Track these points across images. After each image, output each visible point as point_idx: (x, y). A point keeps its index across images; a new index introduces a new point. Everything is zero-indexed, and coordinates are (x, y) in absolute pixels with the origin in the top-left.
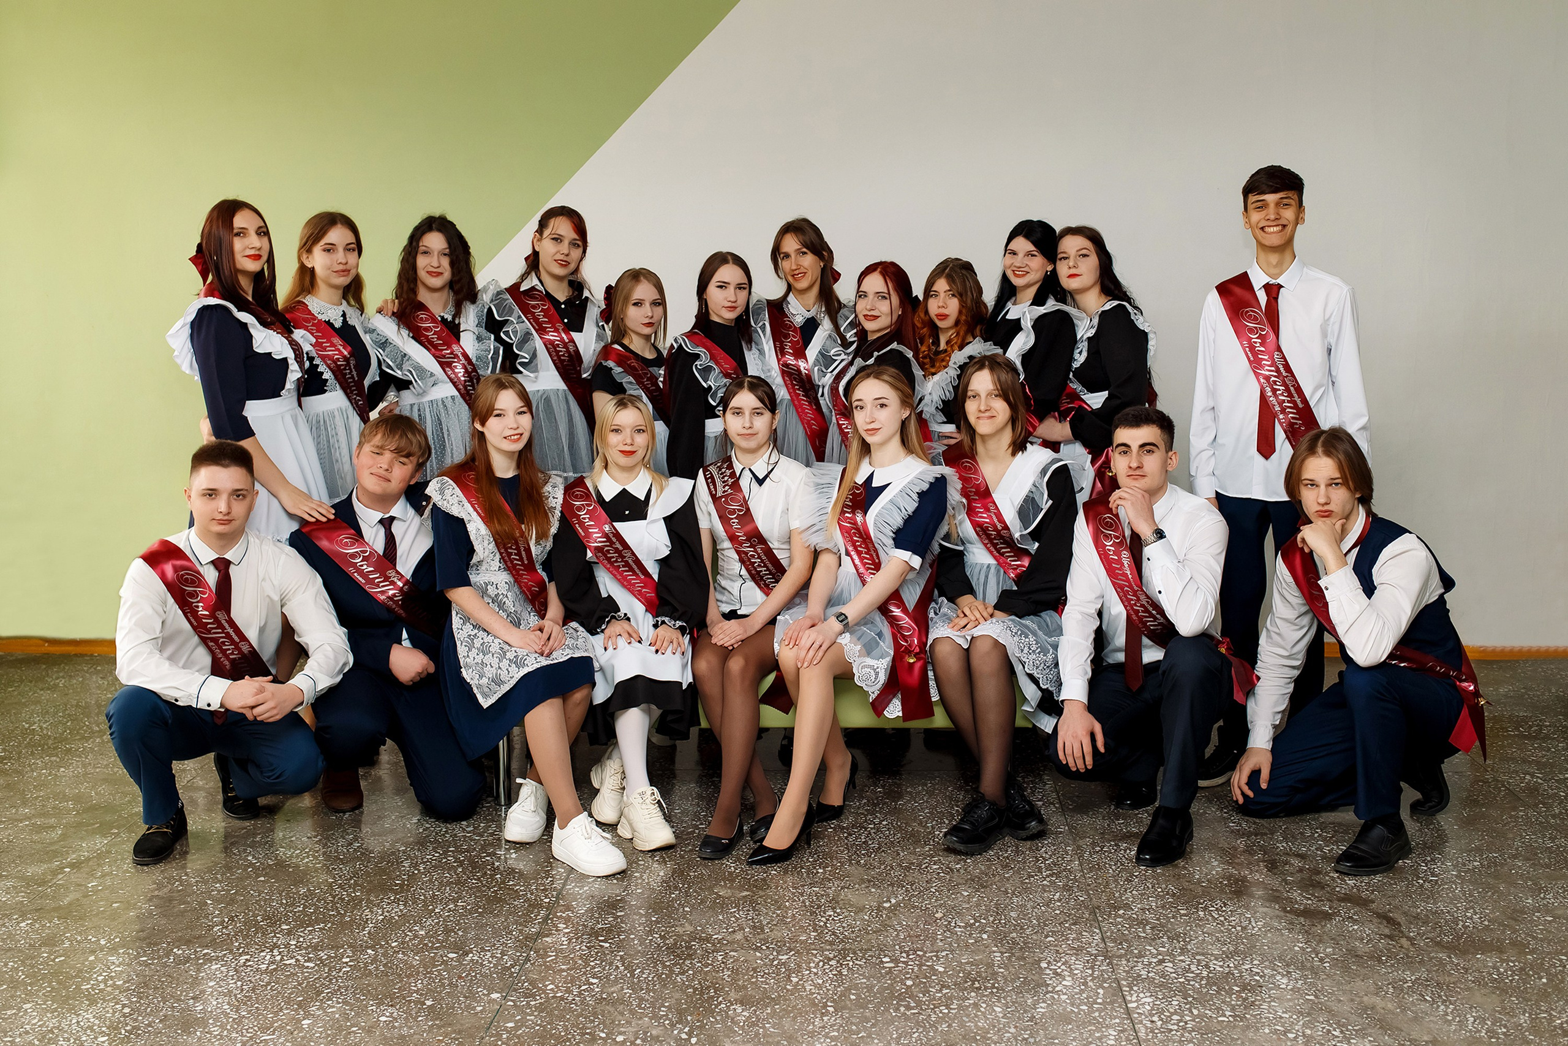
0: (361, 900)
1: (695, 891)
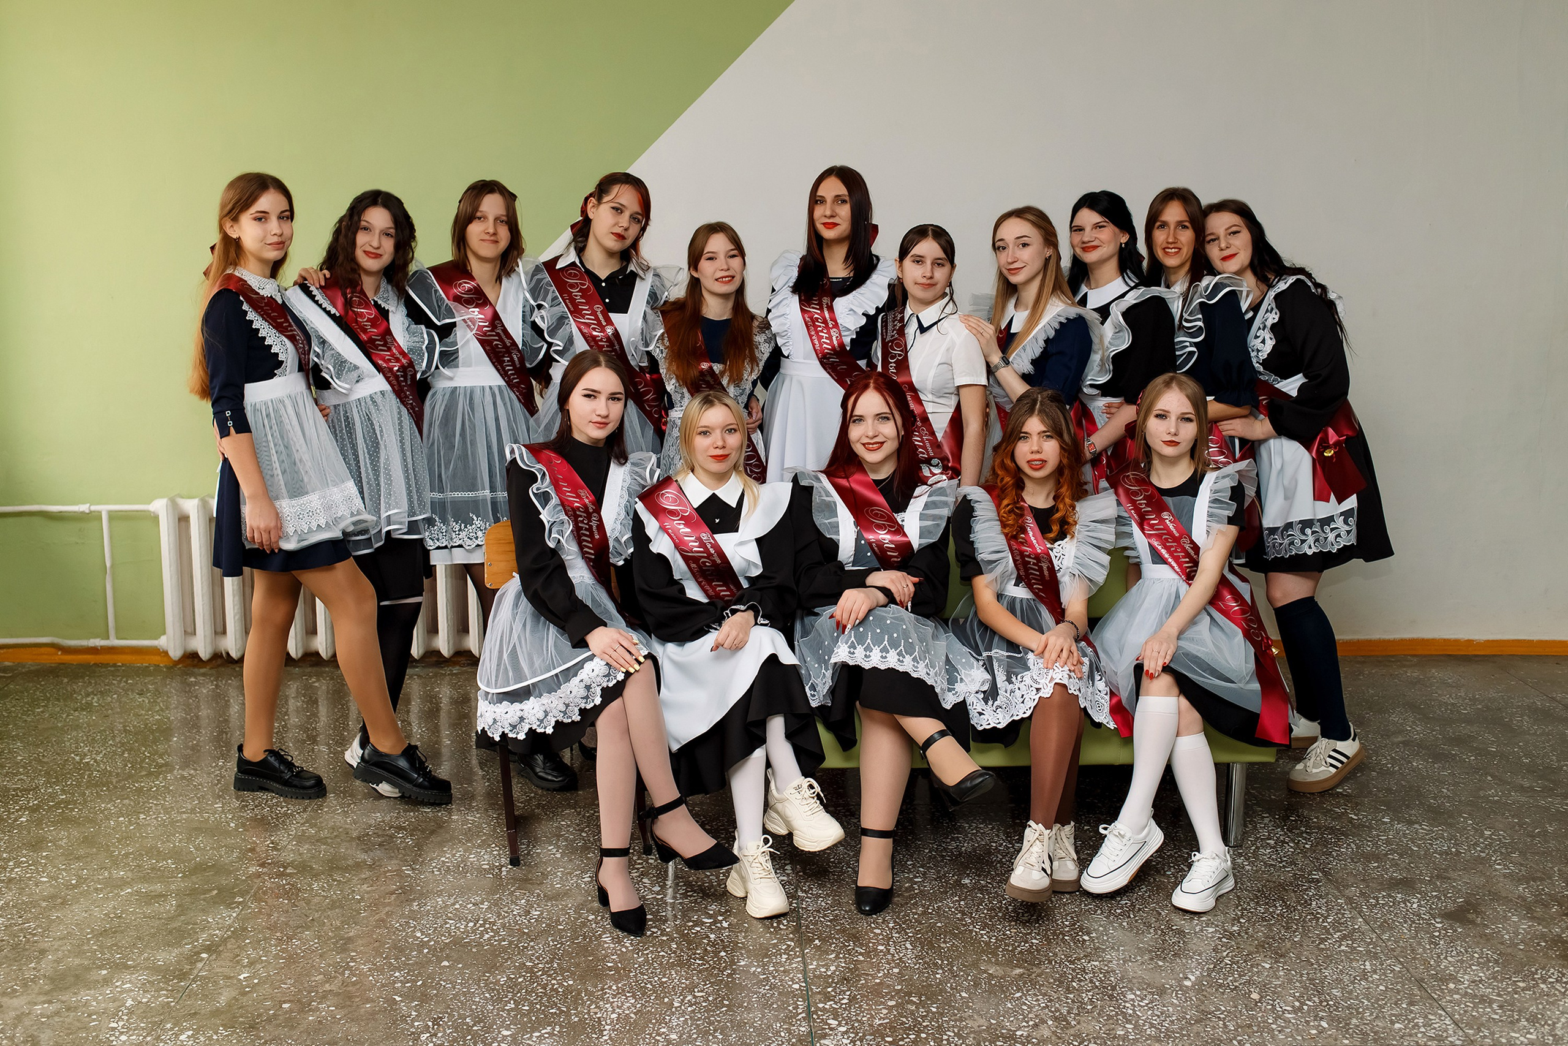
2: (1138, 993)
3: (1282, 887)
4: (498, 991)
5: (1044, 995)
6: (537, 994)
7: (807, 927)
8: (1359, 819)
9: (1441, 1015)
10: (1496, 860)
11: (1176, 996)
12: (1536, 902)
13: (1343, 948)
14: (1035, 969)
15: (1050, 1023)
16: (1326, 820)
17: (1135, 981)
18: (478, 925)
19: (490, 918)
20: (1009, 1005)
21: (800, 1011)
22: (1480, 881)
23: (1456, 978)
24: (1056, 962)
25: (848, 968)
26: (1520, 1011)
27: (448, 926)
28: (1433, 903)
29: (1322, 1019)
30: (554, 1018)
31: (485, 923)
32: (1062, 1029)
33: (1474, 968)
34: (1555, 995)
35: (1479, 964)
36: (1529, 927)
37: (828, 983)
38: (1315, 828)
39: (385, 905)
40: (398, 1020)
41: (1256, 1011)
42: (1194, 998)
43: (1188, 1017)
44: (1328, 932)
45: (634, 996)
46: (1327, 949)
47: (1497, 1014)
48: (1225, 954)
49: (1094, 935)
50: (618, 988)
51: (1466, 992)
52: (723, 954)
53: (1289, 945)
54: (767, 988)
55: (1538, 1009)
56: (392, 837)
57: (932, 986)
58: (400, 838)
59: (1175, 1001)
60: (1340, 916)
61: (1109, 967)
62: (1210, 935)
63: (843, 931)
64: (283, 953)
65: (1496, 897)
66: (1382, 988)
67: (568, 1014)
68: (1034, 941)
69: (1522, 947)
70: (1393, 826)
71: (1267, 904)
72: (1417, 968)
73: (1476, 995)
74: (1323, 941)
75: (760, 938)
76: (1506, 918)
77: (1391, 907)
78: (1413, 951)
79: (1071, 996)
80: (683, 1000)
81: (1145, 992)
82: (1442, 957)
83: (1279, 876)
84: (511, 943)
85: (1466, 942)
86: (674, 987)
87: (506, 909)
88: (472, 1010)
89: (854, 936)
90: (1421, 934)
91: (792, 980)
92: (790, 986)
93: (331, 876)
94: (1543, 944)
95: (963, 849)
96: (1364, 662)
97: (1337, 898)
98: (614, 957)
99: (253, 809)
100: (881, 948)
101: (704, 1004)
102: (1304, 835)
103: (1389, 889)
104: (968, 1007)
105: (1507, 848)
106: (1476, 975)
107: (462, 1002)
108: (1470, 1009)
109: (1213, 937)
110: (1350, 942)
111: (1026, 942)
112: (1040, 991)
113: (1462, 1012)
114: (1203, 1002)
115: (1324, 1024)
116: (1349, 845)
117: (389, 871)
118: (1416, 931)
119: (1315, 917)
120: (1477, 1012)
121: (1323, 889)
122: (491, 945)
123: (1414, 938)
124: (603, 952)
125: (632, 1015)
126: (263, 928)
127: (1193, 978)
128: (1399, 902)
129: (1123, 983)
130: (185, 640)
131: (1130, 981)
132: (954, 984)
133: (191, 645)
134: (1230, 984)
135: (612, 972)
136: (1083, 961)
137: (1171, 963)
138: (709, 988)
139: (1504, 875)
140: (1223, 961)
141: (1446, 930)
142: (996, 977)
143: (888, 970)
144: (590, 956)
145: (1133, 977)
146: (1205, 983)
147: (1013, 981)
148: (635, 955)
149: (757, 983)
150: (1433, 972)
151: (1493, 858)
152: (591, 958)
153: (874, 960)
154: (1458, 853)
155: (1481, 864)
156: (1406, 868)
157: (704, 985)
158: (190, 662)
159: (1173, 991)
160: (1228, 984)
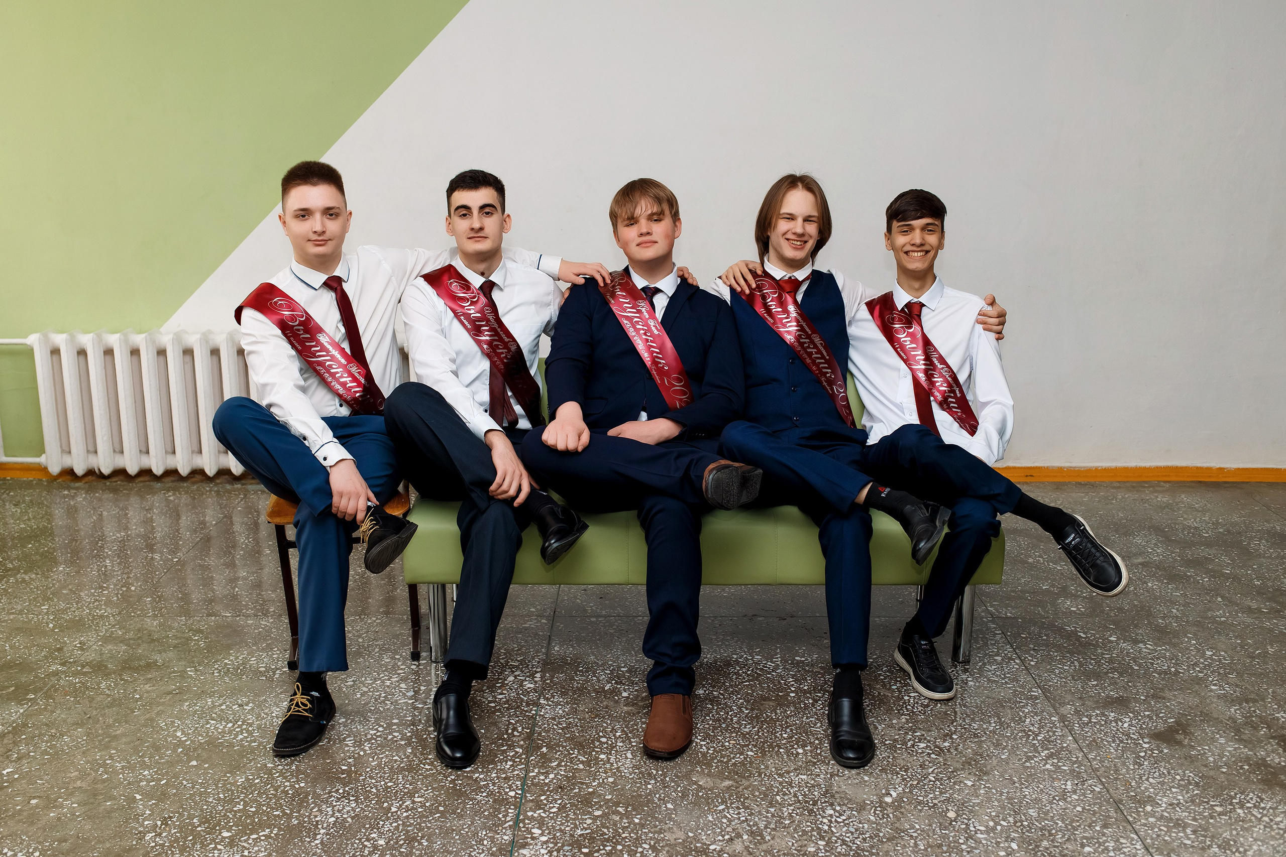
0: (307, 794)
2: (838, 808)
3: (1000, 703)
4: (232, 791)
5: (746, 808)
6: (267, 795)
7: (540, 734)
8: (1087, 637)
9: (1133, 839)
10: (1213, 680)
11: (874, 812)
12: (1246, 724)
13: (1048, 766)
14: (744, 781)
15: (745, 837)
16: (1055, 638)
17: (837, 796)
18: (236, 726)
19: (249, 719)
20: (710, 818)
21: (508, 819)
22: (1193, 701)
23: (1154, 800)
24: (765, 775)
25: (566, 776)
26: (1213, 837)
27: (208, 726)
28: (1144, 723)
29: (1013, 840)
30: (276, 821)
31: (243, 724)
32: (755, 844)
33: (1174, 790)
34: (1250, 821)
35: (1179, 786)
36: (1235, 749)
37: (543, 791)
38: (1043, 645)
39: (159, 704)
40: (130, 818)
41: (949, 830)
42: (891, 815)
43: (881, 834)
44: (1036, 751)
45: (356, 801)
46: (1032, 767)
47: (1189, 839)
48: (931, 770)
49: (809, 748)
50: (344, 791)
51: (1162, 816)
53: (995, 762)
54: (484, 794)
55: (1231, 835)
56: (189, 639)
57: (641, 796)
58: (196, 640)
59: (872, 818)
60: (1051, 734)
61: (815, 781)
62: (920, 751)
63: (571, 739)
64: (51, 749)
65: (1207, 717)
66: (1079, 809)
67: (290, 817)
68: (750, 753)
69: (1224, 770)
70: (1118, 644)
71: (982, 720)
72: (1117, 789)
73: (1171, 819)
74: (1029, 759)
75: (491, 744)
76: (1213, 740)
77: (1102, 725)
78: (1117, 771)
79: (772, 810)
80: (401, 806)
81: (844, 808)
82: (1144, 778)
83: (999, 692)
84: (260, 744)
85: (1170, 764)
86: (397, 791)
87: (266, 711)
88: (202, 810)
89: (581, 744)
90: (1128, 754)
91: (510, 787)
92: (506, 793)
93: (121, 675)
94: (1246, 767)
95: (705, 660)
96: (1119, 487)
97: (1051, 716)
98: (350, 760)
99: (74, 611)
100: (602, 756)
101: (420, 810)
102: (1032, 652)
103: (1104, 707)
104: (670, 819)
105: (1225, 669)
106: (1174, 798)
107: (195, 803)
108: (1163, 833)
109: (923, 752)
110: (1056, 761)
111: (741, 754)
112: (743, 803)
113: (1154, 836)
114: (899, 819)
115: (1014, 846)
116: (1072, 663)
117: (174, 672)
118: (1122, 751)
119: (1027, 734)
120: (1170, 836)
121: (1039, 706)
122: (242, 746)
123: (1119, 758)
124: (342, 755)
125: (349, 820)
126: (42, 725)
127: (894, 794)
128: (1111, 721)
129: (826, 797)
130: (62, 458)
131: (833, 796)
132: (663, 795)
133: (68, 462)
134: (930, 801)
135: (344, 776)
136: (792, 774)
137: (876, 779)
138: (429, 793)
139: (1218, 696)
140: (927, 777)
141: (1152, 750)
142: (705, 789)
143: (603, 779)
144: (328, 759)
145: (836, 792)
146: (905, 800)
147: (720, 793)
148: (371, 759)
149: (476, 789)
150: (1133, 794)
151: (1210, 679)
152: (328, 761)
153: (593, 769)
154: (1177, 673)
155: (1197, 684)
156: (1123, 687)
157: (425, 791)
158: (69, 477)
159: (872, 807)
160: (927, 801)
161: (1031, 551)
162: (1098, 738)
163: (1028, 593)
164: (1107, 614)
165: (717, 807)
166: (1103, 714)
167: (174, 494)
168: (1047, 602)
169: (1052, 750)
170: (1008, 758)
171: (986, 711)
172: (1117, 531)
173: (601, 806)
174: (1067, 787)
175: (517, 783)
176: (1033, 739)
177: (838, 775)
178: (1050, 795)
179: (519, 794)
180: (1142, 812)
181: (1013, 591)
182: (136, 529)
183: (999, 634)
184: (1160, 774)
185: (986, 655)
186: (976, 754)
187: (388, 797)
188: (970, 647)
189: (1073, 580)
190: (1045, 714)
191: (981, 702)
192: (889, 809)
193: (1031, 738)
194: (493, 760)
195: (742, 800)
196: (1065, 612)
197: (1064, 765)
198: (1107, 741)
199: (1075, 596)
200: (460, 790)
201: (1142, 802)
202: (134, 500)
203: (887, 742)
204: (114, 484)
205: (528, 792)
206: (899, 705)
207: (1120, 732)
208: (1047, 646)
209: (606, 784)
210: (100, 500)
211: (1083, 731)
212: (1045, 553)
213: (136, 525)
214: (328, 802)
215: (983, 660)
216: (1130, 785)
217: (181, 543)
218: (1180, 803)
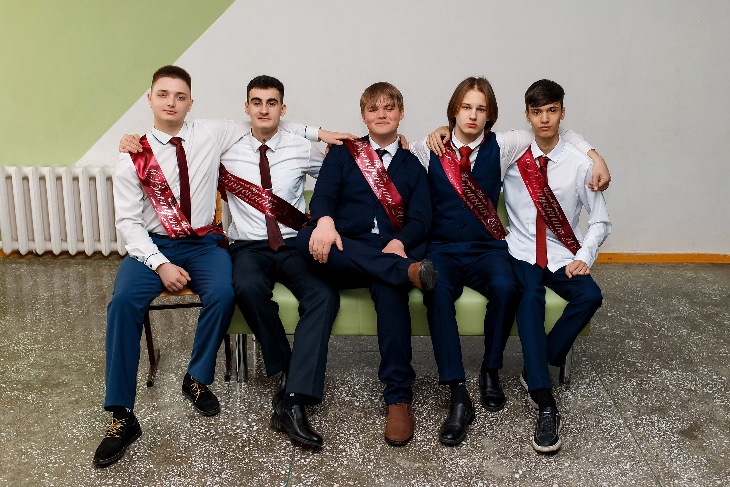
0: (154, 472)
1: (384, 463)
2: (486, 482)
3: (588, 410)
5: (429, 481)
8: (642, 366)
13: (616, 453)
14: (428, 464)
16: (623, 366)
17: (485, 473)
22: (705, 409)
23: (680, 476)
24: (442, 459)
25: (318, 460)
28: (675, 424)
33: (692, 469)
35: (695, 466)
37: (303, 470)
38: (615, 372)
39: (64, 411)
44: (609, 443)
46: (606, 454)
49: (469, 441)
50: (177, 470)
52: (247, 449)
53: (583, 450)
54: (266, 473)
56: (86, 366)
57: (364, 474)
61: (472, 463)
65: (713, 420)
66: (634, 482)
68: (432, 444)
69: (723, 456)
70: (661, 371)
71: (576, 422)
72: (657, 468)
74: (604, 448)
75: (272, 438)
76: (716, 435)
78: (657, 456)
79: (445, 483)
81: (490, 482)
82: (674, 461)
83: (587, 403)
85: (690, 452)
90: (664, 445)
91: (282, 467)
92: (280, 472)
93: (41, 391)
96: (664, 267)
97: (618, 419)
98: (182, 449)
100: (341, 446)
102: (608, 376)
103: (651, 413)
105: (725, 388)
106: (692, 474)
111: (427, 445)
112: (427, 478)
116: (632, 383)
117: (75, 388)
118: (661, 443)
119: (603, 431)
121: (612, 412)
123: (659, 447)
124: (178, 446)
127: (521, 472)
128: (655, 423)
129: (479, 474)
130: (12, 243)
131: (483, 474)
132: (377, 473)
133: (16, 246)
134: (543, 477)
135: (178, 460)
136: (458, 459)
137: (510, 462)
138: (231, 472)
139: (721, 406)
140: (541, 461)
141: (679, 442)
142: (404, 468)
143: (341, 462)
144: (169, 448)
145: (485, 471)
146: (527, 476)
147: (413, 472)
148: (196, 449)
149: (261, 469)
150: (667, 472)
151: (716, 395)
152: (169, 450)
153: (335, 455)
154: (696, 390)
155: (708, 398)
156: (663, 400)
157: (229, 470)
158: (16, 255)
159: (507, 481)
160: (541, 477)
161: (609, 308)
162: (647, 434)
163: (607, 336)
164: (655, 351)
165: (411, 481)
166: (650, 418)
167: (82, 267)
168: (619, 343)
169: (618, 442)
170: (591, 448)
171: (579, 416)
172: (662, 296)
173: (338, 481)
174: (627, 467)
175: (287, 465)
176: (607, 435)
177: (486, 459)
178: (616, 472)
179: (288, 473)
180: (672, 484)
181: (598, 335)
182: (57, 291)
183: (589, 364)
184: (683, 458)
185: (580, 378)
186: (572, 445)
187: (205, 475)
188: (571, 373)
189: (634, 328)
190: (615, 417)
191: (576, 410)
192: (517, 482)
193: (606, 434)
194: (273, 449)
195: (427, 476)
196: (629, 350)
197: (626, 453)
198: (652, 436)
199: (635, 339)
200: (251, 469)
201: (672, 478)
202: (57, 271)
203: (518, 437)
204: (45, 260)
205: (294, 471)
206: (526, 412)
207: (660, 430)
208: (617, 372)
209: (342, 465)
210: (35, 271)
211: (638, 429)
212: (618, 310)
213: (57, 288)
214: (167, 478)
215: (578, 382)
216: (665, 466)
217: (85, 300)
218: (695, 478)
